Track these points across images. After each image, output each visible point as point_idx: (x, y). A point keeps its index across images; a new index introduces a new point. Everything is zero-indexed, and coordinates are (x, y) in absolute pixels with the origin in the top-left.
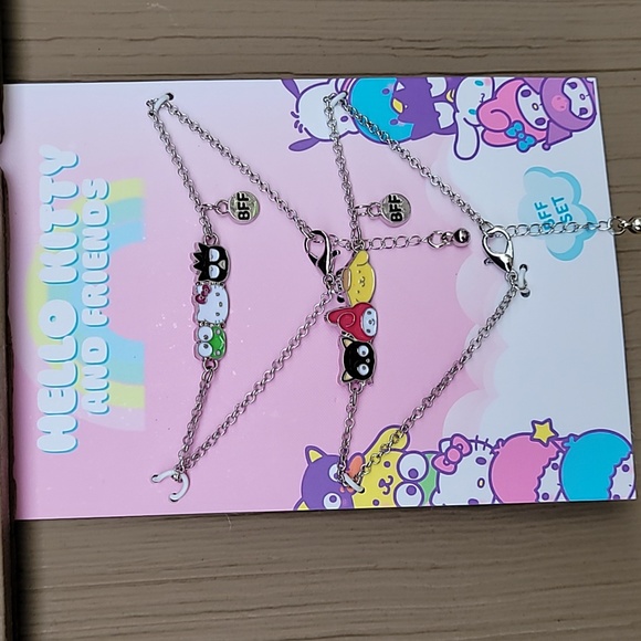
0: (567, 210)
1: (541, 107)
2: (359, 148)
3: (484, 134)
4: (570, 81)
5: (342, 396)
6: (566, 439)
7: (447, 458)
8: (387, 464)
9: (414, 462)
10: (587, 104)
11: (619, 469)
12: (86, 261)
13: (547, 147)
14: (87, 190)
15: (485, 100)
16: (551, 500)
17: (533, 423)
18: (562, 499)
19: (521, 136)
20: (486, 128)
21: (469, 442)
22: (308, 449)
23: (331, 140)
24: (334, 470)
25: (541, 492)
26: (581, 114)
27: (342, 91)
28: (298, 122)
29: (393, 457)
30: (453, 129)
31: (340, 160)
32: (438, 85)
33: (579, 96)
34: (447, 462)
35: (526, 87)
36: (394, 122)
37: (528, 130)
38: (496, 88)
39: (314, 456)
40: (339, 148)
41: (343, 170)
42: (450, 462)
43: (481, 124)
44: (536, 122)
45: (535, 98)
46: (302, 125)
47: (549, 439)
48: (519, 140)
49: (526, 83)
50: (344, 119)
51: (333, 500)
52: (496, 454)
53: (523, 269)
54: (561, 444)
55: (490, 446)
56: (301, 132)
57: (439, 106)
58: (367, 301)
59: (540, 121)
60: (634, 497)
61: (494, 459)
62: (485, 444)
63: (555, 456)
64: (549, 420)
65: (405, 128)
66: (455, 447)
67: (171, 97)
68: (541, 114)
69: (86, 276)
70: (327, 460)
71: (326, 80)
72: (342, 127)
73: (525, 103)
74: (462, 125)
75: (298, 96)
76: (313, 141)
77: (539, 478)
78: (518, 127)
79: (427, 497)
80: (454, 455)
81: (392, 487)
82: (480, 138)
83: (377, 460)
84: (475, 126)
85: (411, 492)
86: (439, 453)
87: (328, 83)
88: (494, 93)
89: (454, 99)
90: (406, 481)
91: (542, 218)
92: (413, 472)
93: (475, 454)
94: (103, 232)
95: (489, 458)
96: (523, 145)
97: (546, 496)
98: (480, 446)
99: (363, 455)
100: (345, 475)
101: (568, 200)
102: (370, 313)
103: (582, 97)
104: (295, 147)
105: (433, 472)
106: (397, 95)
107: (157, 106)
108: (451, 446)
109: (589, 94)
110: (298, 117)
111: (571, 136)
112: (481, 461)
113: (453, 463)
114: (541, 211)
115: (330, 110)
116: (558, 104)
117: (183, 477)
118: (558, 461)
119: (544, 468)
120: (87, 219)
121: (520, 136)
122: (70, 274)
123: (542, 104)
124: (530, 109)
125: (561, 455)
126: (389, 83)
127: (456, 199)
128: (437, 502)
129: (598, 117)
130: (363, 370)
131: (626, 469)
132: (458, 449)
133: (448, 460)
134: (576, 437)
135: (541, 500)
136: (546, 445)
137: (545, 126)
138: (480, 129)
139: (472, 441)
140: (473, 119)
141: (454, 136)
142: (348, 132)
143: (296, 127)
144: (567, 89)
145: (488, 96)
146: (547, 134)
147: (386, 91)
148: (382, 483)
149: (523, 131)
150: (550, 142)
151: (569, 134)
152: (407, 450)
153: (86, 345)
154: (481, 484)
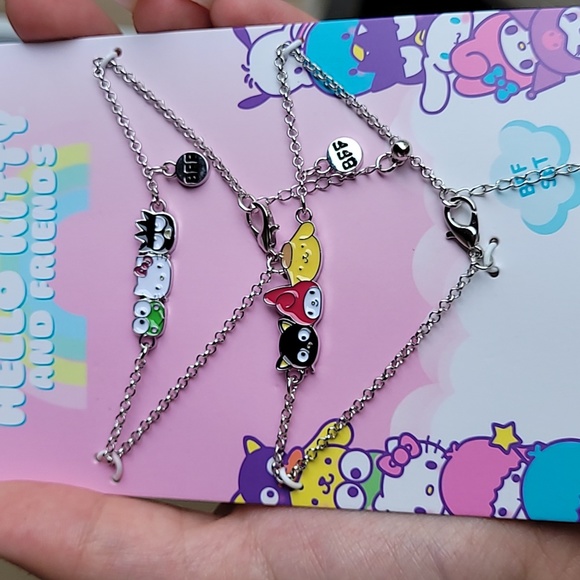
1: (529, 47)
2: (311, 103)
3: (459, 83)
4: (568, 11)
6: (531, 448)
7: (393, 459)
8: (328, 461)
9: (358, 461)
13: (531, 96)
15: (460, 40)
16: (509, 516)
17: (494, 425)
18: (522, 516)
19: (501, 83)
20: (459, 76)
21: (419, 442)
22: (246, 439)
23: (281, 96)
25: (498, 506)
27: (297, 37)
28: (248, 75)
29: (335, 454)
30: (420, 78)
32: (406, 25)
34: (394, 463)
35: (512, 23)
36: (353, 72)
37: (511, 75)
38: (475, 26)
39: (252, 447)
42: (397, 464)
43: (453, 71)
44: (521, 64)
45: (522, 35)
46: (252, 79)
47: (512, 446)
48: (498, 88)
49: (513, 18)
50: (298, 71)
51: (270, 494)
52: (449, 459)
53: (493, 244)
54: (525, 452)
55: (442, 449)
56: (251, 86)
58: (310, 280)
59: (526, 64)
61: (446, 463)
62: (437, 446)
63: (517, 466)
64: (512, 424)
65: (367, 78)
66: (403, 448)
67: (119, 52)
68: (528, 54)
69: (36, 247)
70: (265, 452)
71: (280, 26)
73: (510, 42)
74: (431, 72)
75: (250, 45)
76: (264, 96)
77: (496, 491)
78: (498, 72)
79: (370, 500)
80: (401, 456)
81: (333, 487)
82: (452, 87)
84: (447, 74)
85: (352, 493)
86: (385, 453)
87: (283, 29)
88: (473, 32)
89: (424, 41)
90: (347, 481)
92: (356, 473)
93: (425, 457)
95: (440, 462)
96: (502, 94)
97: (503, 511)
98: (431, 448)
99: (302, 449)
104: (247, 104)
105: (377, 473)
106: (359, 40)
108: (399, 446)
110: (248, 70)
111: (564, 81)
112: (431, 465)
113: (400, 465)
115: (281, 61)
116: (550, 41)
118: (520, 473)
119: (503, 479)
120: (37, 187)
121: (499, 83)
122: (19, 245)
123: (531, 42)
124: (515, 48)
125: (524, 465)
126: (351, 27)
128: (381, 507)
130: (302, 357)
132: (406, 450)
133: (395, 461)
134: (543, 446)
135: (498, 516)
136: (507, 453)
137: (531, 70)
138: (453, 77)
139: (423, 442)
140: (445, 65)
141: (421, 85)
142: (302, 85)
143: (246, 81)
144: (564, 22)
145: (465, 36)
146: (534, 79)
147: (346, 36)
148: (322, 482)
149: (504, 77)
150: (536, 89)
151: (561, 78)
152: (351, 447)
153: (34, 319)
154: (430, 490)
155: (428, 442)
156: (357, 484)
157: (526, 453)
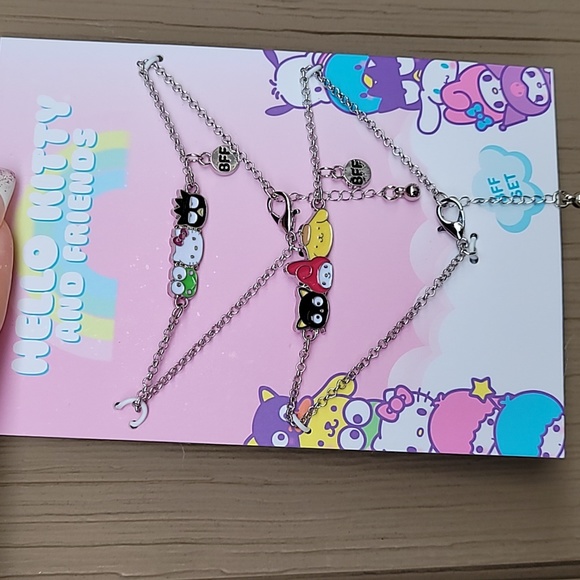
0: (518, 186)
1: (500, 92)
2: (329, 116)
3: (446, 112)
4: (529, 70)
5: (296, 342)
6: (502, 398)
7: (390, 407)
8: (334, 409)
9: (359, 408)
10: (543, 91)
11: (551, 429)
12: (71, 202)
13: (503, 128)
14: (77, 139)
15: (449, 81)
16: (485, 453)
17: (473, 380)
18: (495, 453)
19: (480, 116)
20: (448, 107)
21: (412, 393)
22: (261, 389)
23: (304, 108)
24: (284, 410)
25: (476, 444)
26: (537, 100)
27: (318, 64)
28: (275, 89)
29: (340, 402)
30: (417, 106)
31: (310, 125)
32: (407, 65)
33: (536, 84)
34: (390, 410)
35: (487, 73)
36: (364, 96)
37: (487, 111)
38: (460, 72)
39: (267, 395)
40: (309, 114)
41: (312, 135)
42: (393, 411)
43: (443, 103)
44: (495, 104)
45: (496, 83)
46: (278, 93)
47: (487, 396)
48: (478, 120)
49: (488, 69)
50: (318, 89)
51: (281, 438)
52: (436, 407)
53: (474, 238)
55: (431, 399)
56: (277, 98)
57: (406, 84)
58: (324, 256)
59: (498, 104)
60: (562, 456)
61: (434, 410)
63: (491, 412)
64: (488, 379)
65: (374, 101)
66: (398, 397)
67: (161, 59)
68: (500, 97)
69: (70, 216)
70: (278, 400)
71: (304, 53)
72: (315, 97)
73: (486, 87)
74: (426, 103)
75: (277, 66)
76: (288, 107)
77: (475, 432)
78: (478, 108)
79: (369, 442)
80: (397, 404)
81: (337, 430)
82: (442, 115)
83: (323, 403)
84: (438, 105)
85: (354, 436)
86: (383, 402)
87: (305, 56)
88: (458, 76)
89: (421, 78)
90: (350, 425)
91: (494, 192)
92: (358, 418)
93: (417, 406)
94: (89, 177)
95: (429, 409)
96: (481, 125)
97: (480, 449)
98: (422, 398)
99: (312, 398)
100: (294, 416)
101: (520, 178)
102: (326, 267)
103: (539, 85)
104: (271, 112)
105: (376, 418)
106: (368, 71)
107: (147, 66)
108: (395, 396)
109: (546, 83)
110: (275, 85)
111: (526, 120)
112: (421, 412)
113: (395, 412)
114: (494, 186)
115: (305, 80)
116: (516, 90)
117: (143, 406)
118: (494, 418)
119: (480, 423)
120: (75, 164)
121: (478, 116)
122: (56, 213)
123: (502, 89)
124: (491, 93)
125: (497, 411)
126: (362, 61)
127: (415, 169)
128: (379, 446)
129: (552, 104)
130: (317, 319)
131: (557, 429)
132: (401, 399)
133: (391, 409)
134: (512, 396)
135: (475, 453)
136: (484, 402)
137: (502, 109)
138: (443, 107)
139: (415, 393)
140: (437, 98)
141: (418, 111)
142: (321, 102)
143: (273, 93)
144: (526, 77)
145: (453, 78)
146: (504, 117)
147: (358, 67)
148: (328, 426)
149: (482, 112)
150: (506, 123)
151: (524, 117)
152: (354, 397)
153: (65, 279)
154: (420, 433)
155: (419, 393)
156: (359, 427)
157: (499, 402)
